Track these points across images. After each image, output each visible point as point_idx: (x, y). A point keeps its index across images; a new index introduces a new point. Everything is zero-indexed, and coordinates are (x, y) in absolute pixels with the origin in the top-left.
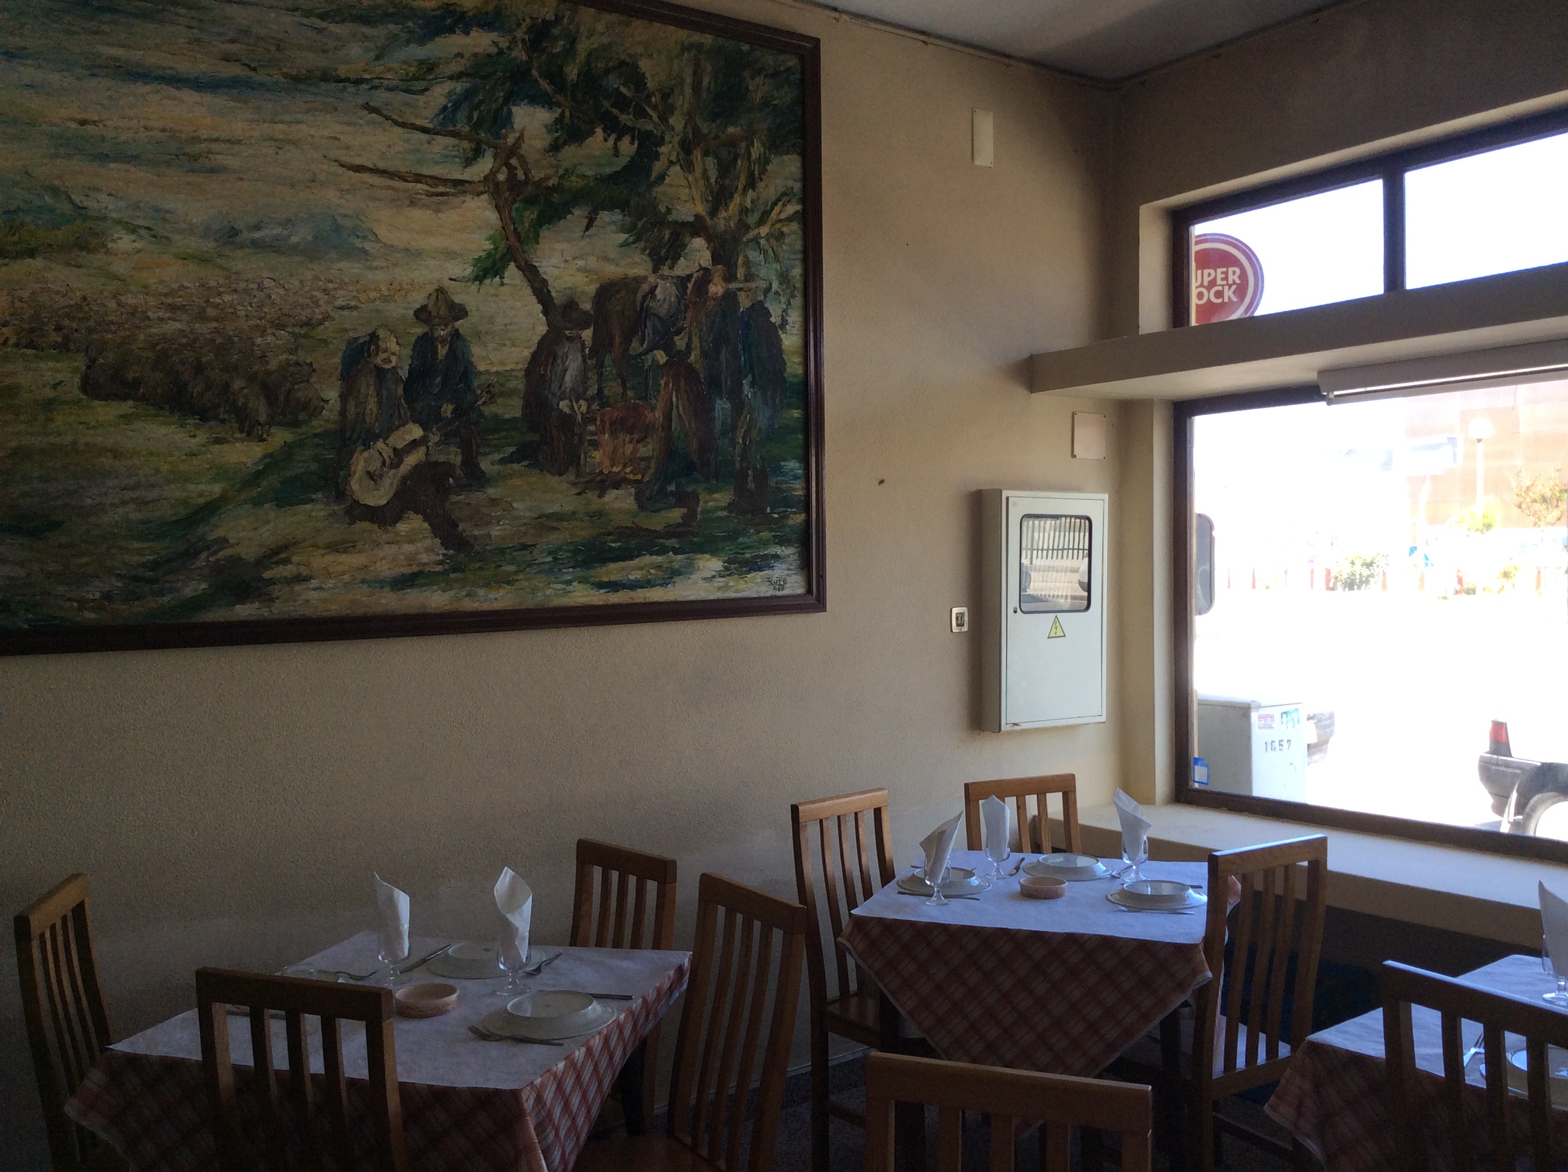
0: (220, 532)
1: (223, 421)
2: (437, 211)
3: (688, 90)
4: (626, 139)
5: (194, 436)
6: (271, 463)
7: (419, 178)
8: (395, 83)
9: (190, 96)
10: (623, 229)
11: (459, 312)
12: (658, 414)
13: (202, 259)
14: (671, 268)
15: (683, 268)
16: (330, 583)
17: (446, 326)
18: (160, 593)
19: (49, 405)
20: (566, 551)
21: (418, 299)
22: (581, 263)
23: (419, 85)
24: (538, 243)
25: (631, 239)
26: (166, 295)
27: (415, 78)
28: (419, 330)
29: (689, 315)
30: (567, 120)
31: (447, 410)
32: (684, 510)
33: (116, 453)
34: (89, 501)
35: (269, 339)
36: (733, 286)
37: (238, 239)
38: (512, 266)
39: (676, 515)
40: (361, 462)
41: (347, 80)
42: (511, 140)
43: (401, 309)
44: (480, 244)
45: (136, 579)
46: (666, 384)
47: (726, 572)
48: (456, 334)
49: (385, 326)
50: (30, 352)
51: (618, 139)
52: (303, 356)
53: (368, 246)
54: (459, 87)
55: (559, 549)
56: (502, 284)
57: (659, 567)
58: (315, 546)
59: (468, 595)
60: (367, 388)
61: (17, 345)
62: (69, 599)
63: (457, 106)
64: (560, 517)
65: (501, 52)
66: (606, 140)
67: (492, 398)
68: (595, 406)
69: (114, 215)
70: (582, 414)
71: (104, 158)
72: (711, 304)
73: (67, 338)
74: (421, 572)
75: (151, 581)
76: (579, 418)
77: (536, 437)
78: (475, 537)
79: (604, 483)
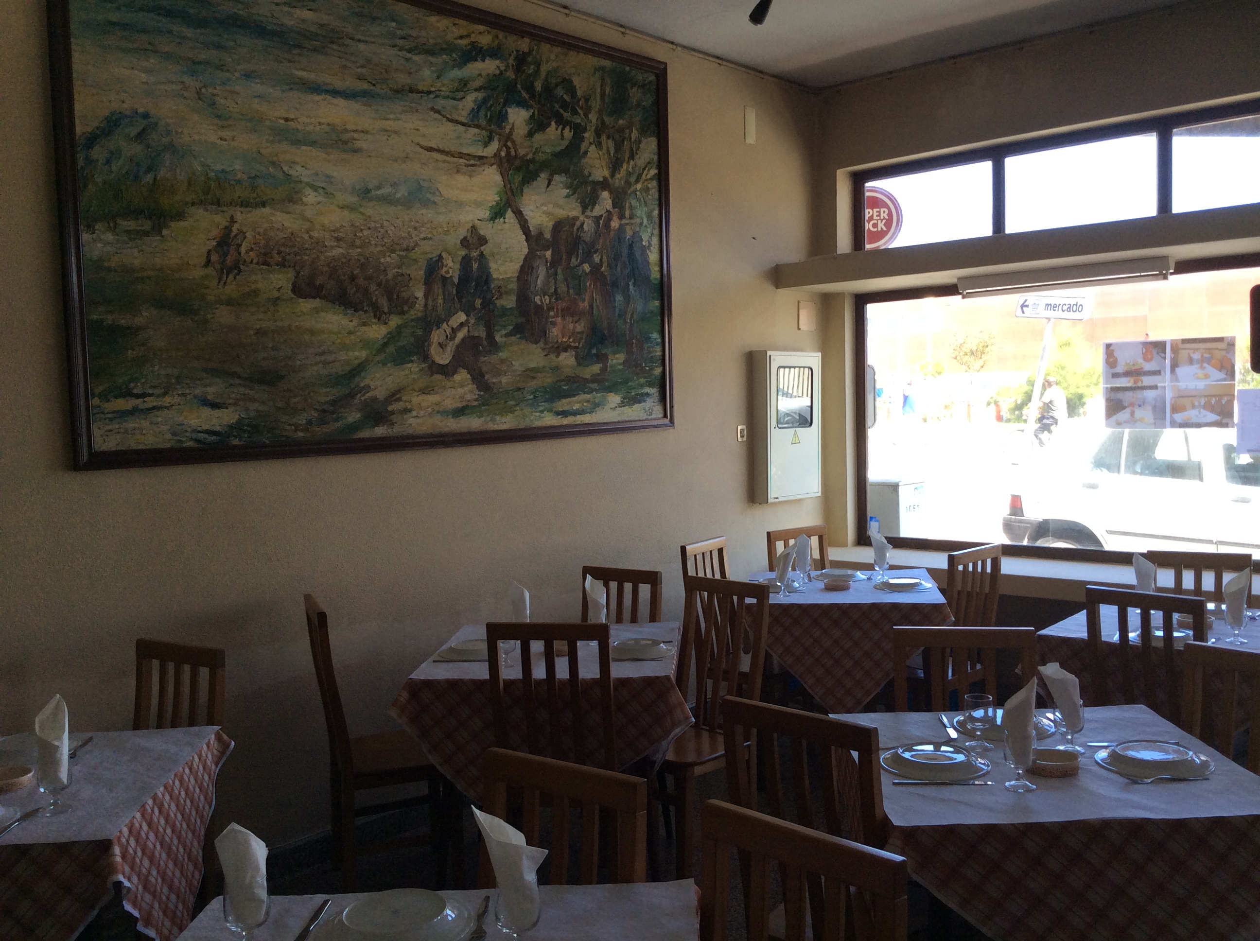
0: (367, 382)
1: (366, 312)
2: (471, 176)
3: (598, 97)
4: (567, 129)
5: (351, 321)
6: (393, 337)
7: (461, 155)
8: (447, 93)
9: (341, 102)
10: (568, 187)
11: (483, 241)
12: (586, 304)
13: (352, 209)
14: (592, 211)
15: (598, 211)
16: (422, 413)
17: (477, 249)
18: (337, 420)
19: (275, 301)
20: (540, 392)
21: (462, 233)
22: (545, 208)
23: (460, 95)
24: (522, 196)
25: (571, 193)
26: (334, 231)
27: (457, 90)
28: (463, 253)
29: (601, 241)
30: (536, 117)
31: (478, 302)
32: (601, 365)
33: (312, 332)
34: (298, 363)
35: (388, 259)
36: (624, 221)
37: (369, 195)
38: (509, 211)
39: (596, 368)
40: (437, 336)
41: (422, 92)
42: (507, 130)
43: (454, 239)
44: (492, 197)
45: (324, 411)
46: (590, 285)
47: (622, 404)
48: (482, 255)
49: (446, 250)
50: (265, 267)
51: (563, 129)
52: (405, 270)
53: (436, 199)
54: (480, 95)
55: (536, 390)
56: (505, 222)
57: (588, 401)
58: (414, 390)
59: (491, 420)
60: (438, 289)
61: (257, 263)
62: (290, 425)
63: (479, 108)
64: (536, 370)
65: (501, 73)
66: (557, 130)
67: (501, 295)
68: (553, 300)
69: (305, 180)
70: (546, 304)
71: (297, 142)
72: (612, 233)
73: (284, 259)
74: (467, 406)
75: (333, 413)
76: (545, 308)
77: (523, 320)
78: (494, 383)
79: (559, 348)
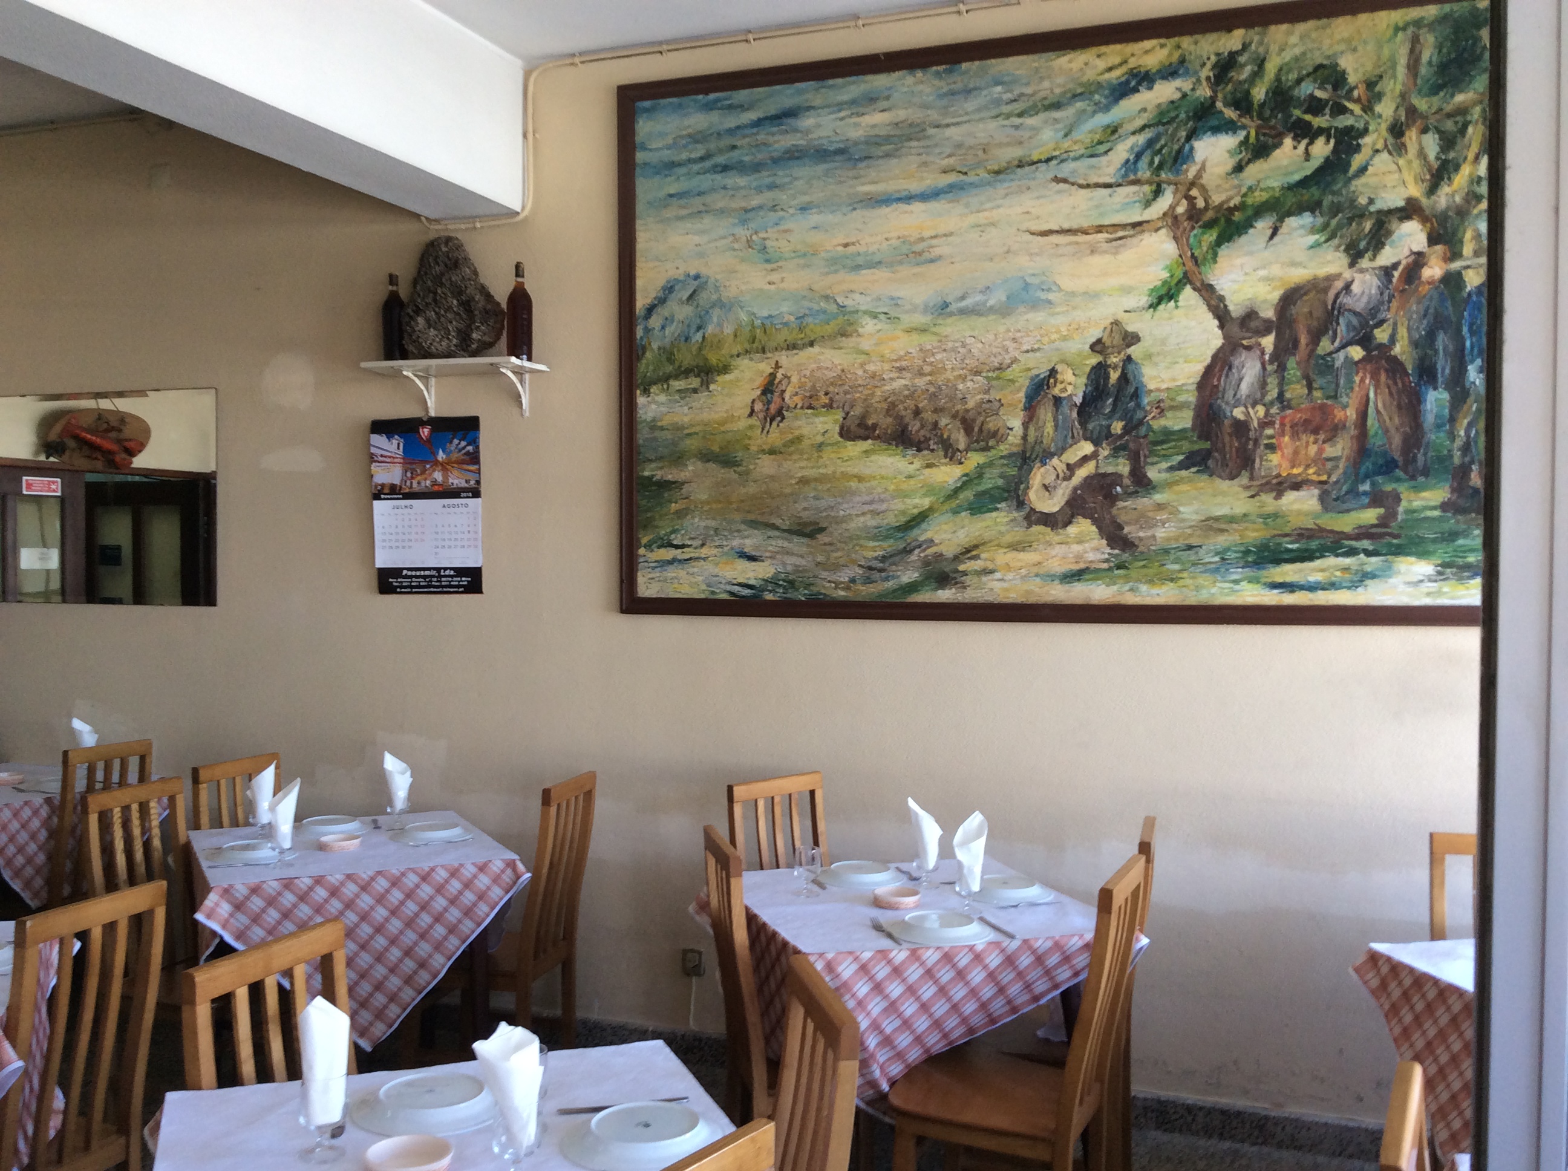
0: (928, 535)
1: (933, 450)
2: (1116, 253)
3: (1401, 71)
4: (1320, 141)
5: (912, 463)
6: (967, 481)
7: (1100, 229)
8: (1082, 151)
9: (918, 207)
10: (1313, 230)
11: (1132, 339)
12: (1351, 414)
13: (923, 330)
14: (1373, 258)
15: (1387, 256)
16: (1010, 576)
17: (1119, 353)
18: (887, 579)
19: (820, 447)
20: (1236, 552)
21: (1094, 334)
22: (1262, 273)
23: (1102, 148)
24: (1215, 262)
25: (1323, 239)
26: (896, 361)
27: (1100, 143)
28: (1094, 360)
29: (1395, 304)
30: (1252, 139)
31: (1117, 427)
32: (1382, 511)
33: (860, 479)
34: (842, 513)
35: (969, 384)
36: (1456, 265)
37: (948, 310)
38: (1188, 289)
39: (1370, 516)
40: (1039, 476)
41: (1040, 161)
42: (1191, 174)
43: (1080, 345)
44: (1157, 274)
45: (870, 568)
46: (1362, 381)
47: (1440, 575)
48: (1129, 359)
49: (1063, 361)
50: (810, 411)
51: (1311, 143)
52: (994, 395)
53: (1051, 296)
54: (1141, 139)
55: (1227, 549)
56: (1177, 307)
57: (1346, 569)
58: (998, 545)
59: (1131, 590)
60: (1046, 414)
61: (802, 408)
62: (829, 582)
63: (1138, 156)
64: (1231, 519)
65: (1185, 96)
66: (1295, 148)
67: (1162, 412)
68: (1274, 410)
69: (863, 308)
70: (1259, 419)
71: (857, 268)
72: (1424, 289)
73: (831, 400)
74: (1087, 568)
75: (881, 570)
76: (1256, 424)
77: (1207, 445)
78: (1141, 539)
79: (1280, 486)
